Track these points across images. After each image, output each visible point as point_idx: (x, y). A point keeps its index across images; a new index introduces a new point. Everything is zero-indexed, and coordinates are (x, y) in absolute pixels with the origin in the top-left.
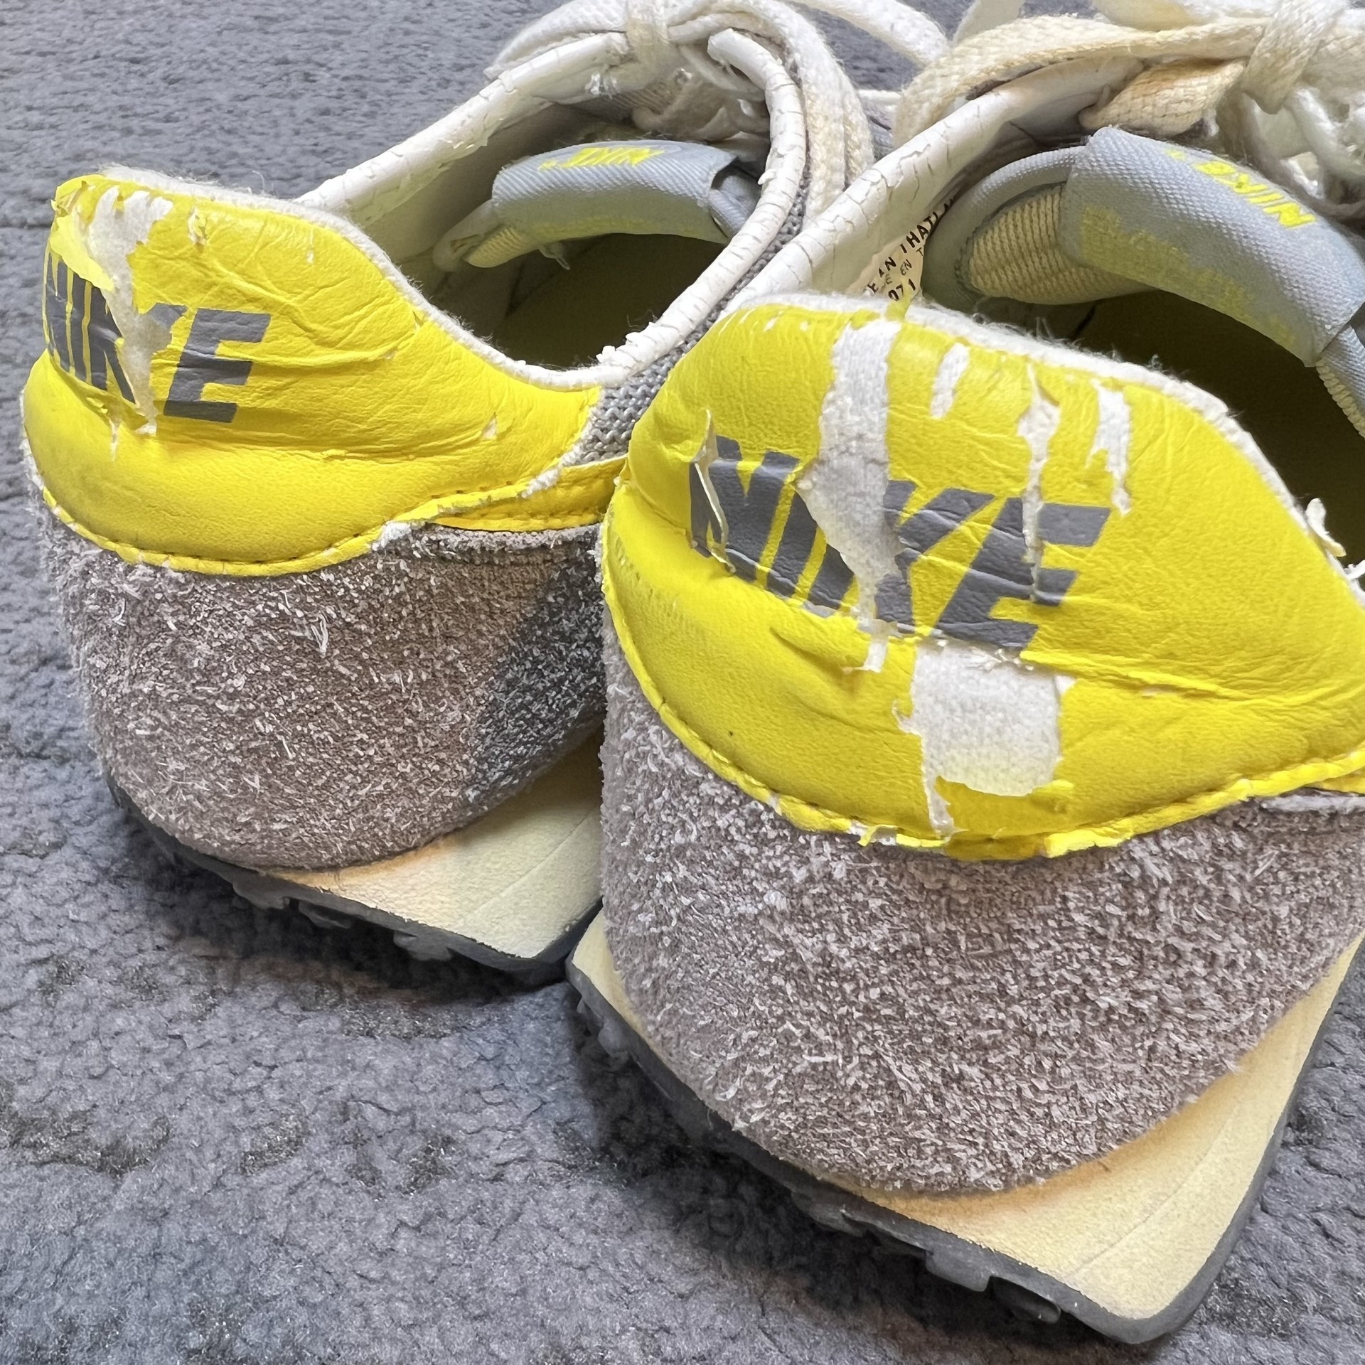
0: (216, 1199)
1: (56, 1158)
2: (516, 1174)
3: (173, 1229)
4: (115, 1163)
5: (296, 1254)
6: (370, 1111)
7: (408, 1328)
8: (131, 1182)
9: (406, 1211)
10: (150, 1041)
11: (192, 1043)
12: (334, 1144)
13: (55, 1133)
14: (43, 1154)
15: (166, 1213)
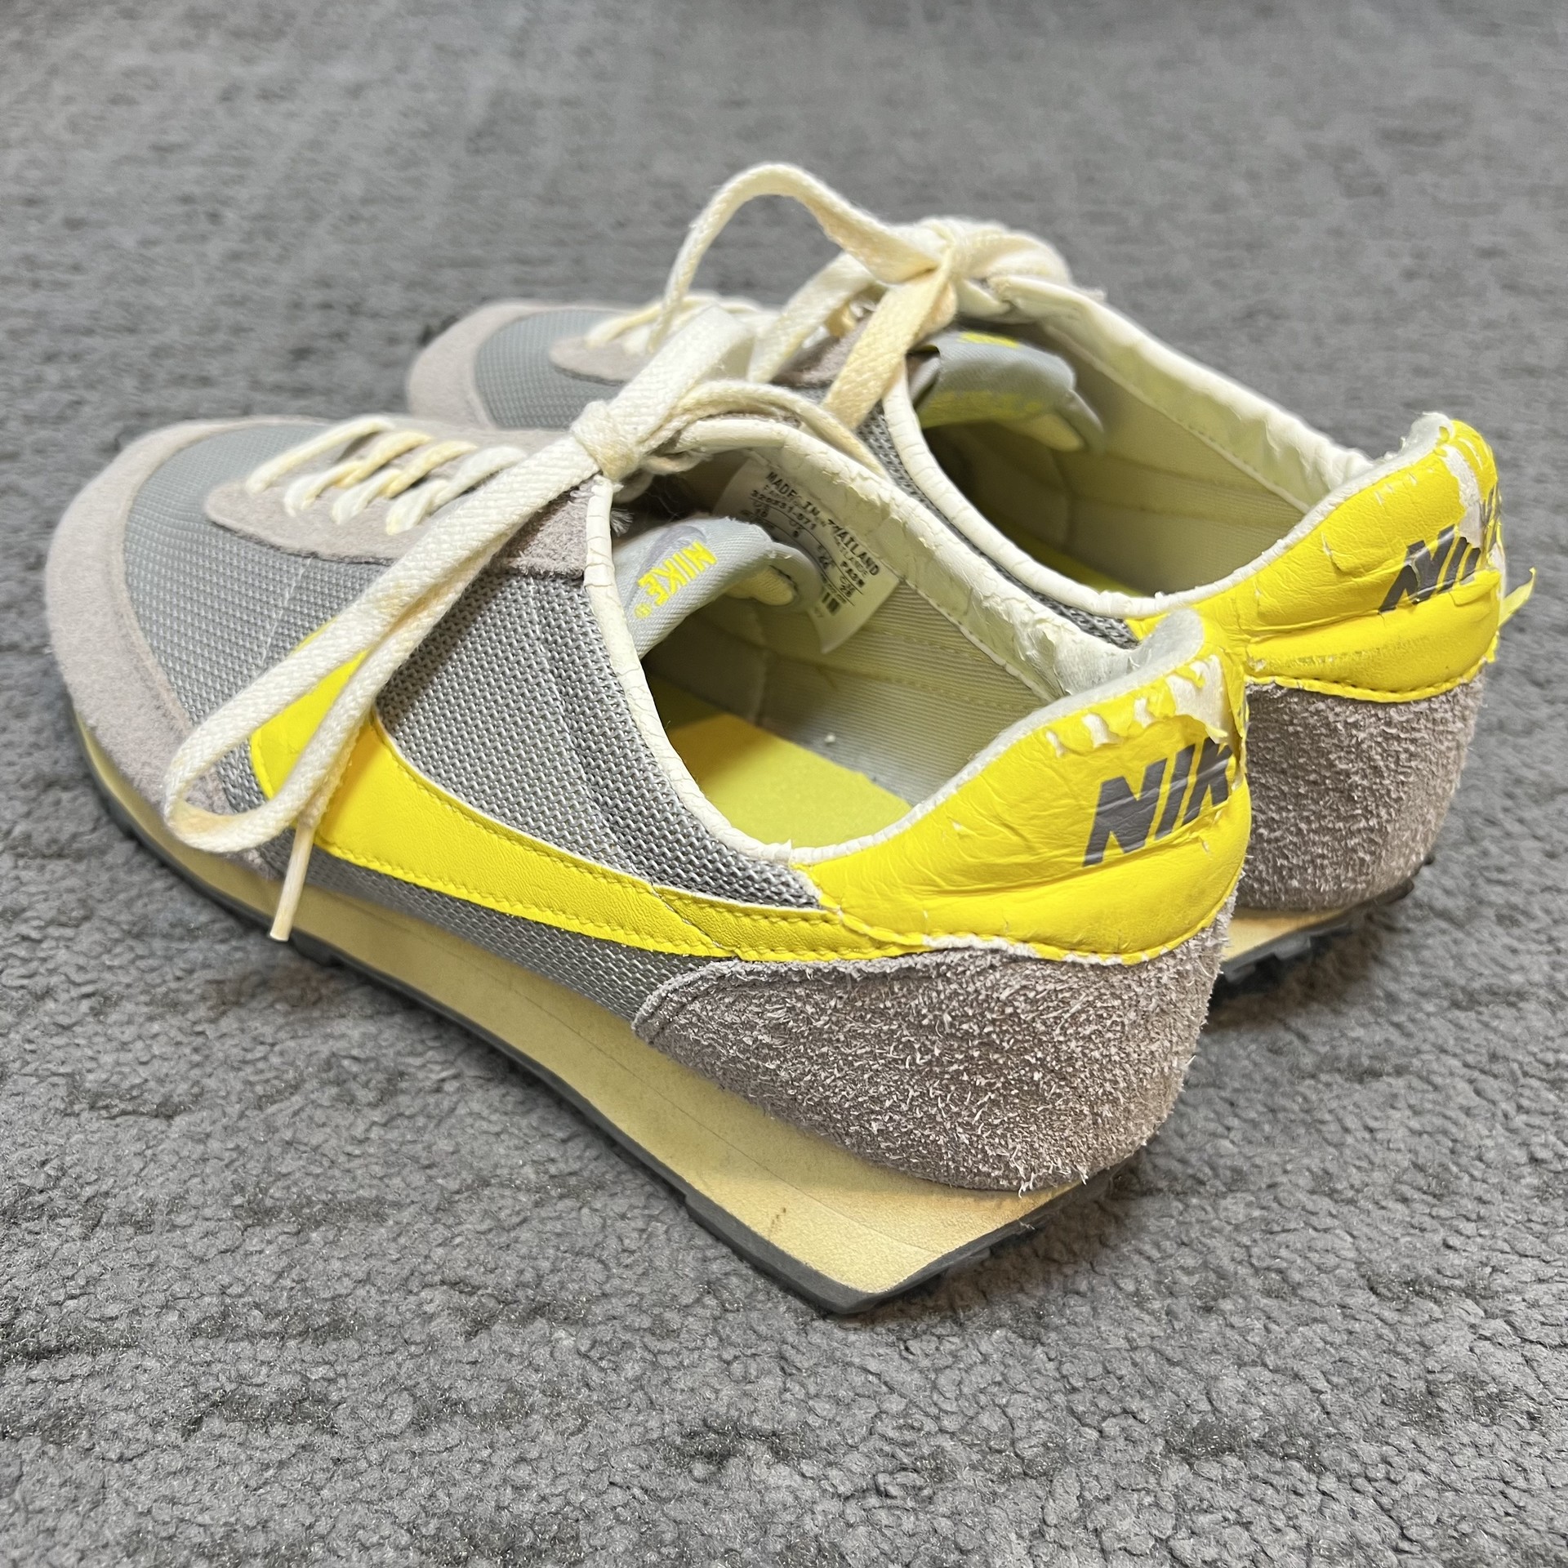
0: (243, 1124)
1: (124, 1113)
2: (450, 1087)
3: (214, 1145)
4: (167, 1112)
5: (302, 1148)
6: (346, 1063)
7: (381, 1179)
8: (180, 1121)
9: (377, 1116)
10: (180, 1038)
11: (211, 1034)
12: (324, 1084)
13: (121, 1098)
14: (115, 1111)
15: (208, 1136)
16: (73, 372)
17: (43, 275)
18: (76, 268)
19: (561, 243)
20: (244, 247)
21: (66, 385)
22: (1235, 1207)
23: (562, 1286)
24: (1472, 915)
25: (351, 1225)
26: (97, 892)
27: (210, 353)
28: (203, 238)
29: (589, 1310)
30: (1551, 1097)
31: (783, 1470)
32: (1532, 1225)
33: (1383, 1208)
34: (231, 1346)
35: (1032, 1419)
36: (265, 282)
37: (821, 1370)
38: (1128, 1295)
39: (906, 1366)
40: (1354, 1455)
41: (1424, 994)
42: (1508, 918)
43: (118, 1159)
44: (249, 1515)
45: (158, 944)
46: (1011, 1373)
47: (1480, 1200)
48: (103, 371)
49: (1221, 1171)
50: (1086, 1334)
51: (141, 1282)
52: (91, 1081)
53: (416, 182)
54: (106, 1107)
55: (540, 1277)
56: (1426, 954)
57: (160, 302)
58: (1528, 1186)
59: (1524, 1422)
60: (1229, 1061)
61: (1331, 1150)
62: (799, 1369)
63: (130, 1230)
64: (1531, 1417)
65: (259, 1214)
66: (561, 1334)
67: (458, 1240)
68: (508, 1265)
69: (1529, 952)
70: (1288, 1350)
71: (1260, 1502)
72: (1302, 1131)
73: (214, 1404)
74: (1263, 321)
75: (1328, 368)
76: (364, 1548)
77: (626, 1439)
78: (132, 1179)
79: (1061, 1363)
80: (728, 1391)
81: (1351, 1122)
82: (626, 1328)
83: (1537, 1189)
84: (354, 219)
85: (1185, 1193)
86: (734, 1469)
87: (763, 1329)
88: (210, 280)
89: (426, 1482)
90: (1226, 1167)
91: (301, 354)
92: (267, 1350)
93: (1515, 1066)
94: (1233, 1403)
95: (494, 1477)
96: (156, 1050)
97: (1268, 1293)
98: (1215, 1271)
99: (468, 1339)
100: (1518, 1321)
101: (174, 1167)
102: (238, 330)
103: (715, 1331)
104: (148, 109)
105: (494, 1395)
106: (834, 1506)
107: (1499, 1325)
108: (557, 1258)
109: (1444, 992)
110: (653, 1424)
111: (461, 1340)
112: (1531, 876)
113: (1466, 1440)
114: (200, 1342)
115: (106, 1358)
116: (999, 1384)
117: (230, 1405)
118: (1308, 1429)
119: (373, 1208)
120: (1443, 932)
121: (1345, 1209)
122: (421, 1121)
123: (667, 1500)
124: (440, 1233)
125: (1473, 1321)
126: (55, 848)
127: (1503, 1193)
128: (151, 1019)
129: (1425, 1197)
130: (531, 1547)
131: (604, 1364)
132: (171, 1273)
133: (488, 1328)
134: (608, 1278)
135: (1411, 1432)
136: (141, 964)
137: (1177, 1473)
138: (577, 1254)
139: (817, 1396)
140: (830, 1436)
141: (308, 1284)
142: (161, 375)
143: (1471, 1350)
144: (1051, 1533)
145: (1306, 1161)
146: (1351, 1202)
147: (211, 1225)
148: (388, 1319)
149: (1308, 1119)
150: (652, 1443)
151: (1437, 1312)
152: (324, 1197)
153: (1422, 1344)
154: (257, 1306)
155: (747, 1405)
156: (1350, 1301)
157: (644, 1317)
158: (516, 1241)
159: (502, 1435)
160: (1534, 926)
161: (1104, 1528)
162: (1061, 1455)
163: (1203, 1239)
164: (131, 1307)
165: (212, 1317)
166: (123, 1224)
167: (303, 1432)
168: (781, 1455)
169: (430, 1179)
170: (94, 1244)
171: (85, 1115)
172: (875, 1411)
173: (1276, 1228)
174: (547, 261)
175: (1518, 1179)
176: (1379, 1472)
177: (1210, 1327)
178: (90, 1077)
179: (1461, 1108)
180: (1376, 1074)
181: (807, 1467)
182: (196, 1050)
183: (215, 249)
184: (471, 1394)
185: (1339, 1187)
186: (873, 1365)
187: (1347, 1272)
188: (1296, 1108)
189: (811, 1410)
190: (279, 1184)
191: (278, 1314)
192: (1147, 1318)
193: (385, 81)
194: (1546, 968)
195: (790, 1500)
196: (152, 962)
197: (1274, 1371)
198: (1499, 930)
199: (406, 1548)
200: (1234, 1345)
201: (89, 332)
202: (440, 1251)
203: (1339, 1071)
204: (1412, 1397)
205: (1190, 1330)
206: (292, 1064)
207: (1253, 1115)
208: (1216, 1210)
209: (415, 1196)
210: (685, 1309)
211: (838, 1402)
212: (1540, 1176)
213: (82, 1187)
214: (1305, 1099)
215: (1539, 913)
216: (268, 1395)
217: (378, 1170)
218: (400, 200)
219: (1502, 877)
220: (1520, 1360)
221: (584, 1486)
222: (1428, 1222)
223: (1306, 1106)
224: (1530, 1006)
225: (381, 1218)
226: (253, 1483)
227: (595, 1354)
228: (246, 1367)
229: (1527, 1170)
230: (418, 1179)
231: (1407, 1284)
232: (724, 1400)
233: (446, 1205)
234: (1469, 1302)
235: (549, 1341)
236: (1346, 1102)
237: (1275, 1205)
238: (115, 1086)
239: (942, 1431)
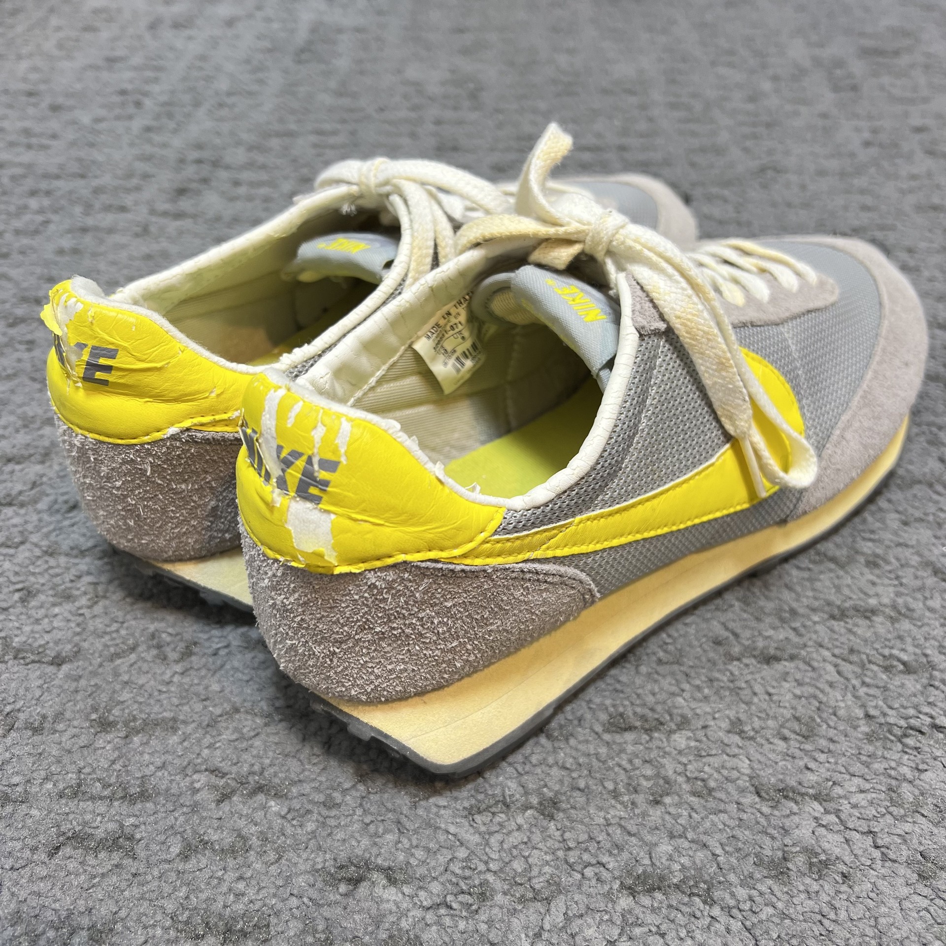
0: (100, 670)
1: (33, 662)
2: (222, 652)
3: (83, 682)
4: (58, 661)
5: (134, 686)
6: (164, 635)
7: (177, 706)
8: (65, 668)
9: (178, 668)
10: (70, 617)
11: (88, 615)
12: (149, 648)
13: (32, 653)
14: (28, 661)
15: (80, 677)
16: (46, 202)
17: (34, 141)
18: (54, 136)
19: (344, 121)
20: (154, 123)
21: (41, 211)
22: (680, 740)
23: (275, 775)
24: (851, 560)
25: (157, 734)
26: (30, 527)
27: (128, 191)
28: (130, 117)
29: (289, 791)
30: (884, 677)
31: (393, 890)
32: (861, 757)
33: (771, 743)
34: (81, 803)
35: (542, 866)
36: (164, 145)
37: (421, 830)
38: (609, 792)
39: (472, 830)
40: (733, 895)
41: (814, 610)
42: (872, 563)
43: (27, 689)
44: (81, 904)
45: (63, 560)
46: (533, 837)
47: (832, 740)
48: (63, 202)
49: (675, 717)
50: (581, 815)
51: (34, 763)
52: (16, 642)
53: (261, 82)
54: (23, 658)
55: (263, 769)
56: (818, 585)
57: (100, 158)
58: (862, 733)
59: (839, 879)
60: (688, 649)
61: (743, 706)
62: (408, 830)
63: (30, 733)
64: (844, 876)
65: (105, 725)
66: (272, 803)
67: (218, 745)
68: (245, 761)
69: (883, 585)
70: (701, 829)
71: (673, 921)
72: (727, 693)
73: (68, 838)
74: (770, 174)
75: (806, 205)
76: (145, 927)
77: (303, 868)
78: (34, 702)
79: (564, 832)
80: (365, 842)
81: (758, 688)
82: (310, 802)
83: (867, 734)
84: (221, 105)
85: (651, 730)
86: (363, 889)
87: (389, 805)
88: (132, 145)
89: (184, 889)
90: (678, 714)
91: (181, 192)
92: (101, 807)
93: (864, 657)
94: (664, 860)
95: (224, 888)
96: (55, 624)
97: (694, 794)
98: (663, 778)
99: (217, 805)
100: (843, 816)
101: (59, 695)
102: (146, 176)
103: (361, 805)
104: (105, 35)
105: (228, 839)
106: (418, 913)
107: (832, 818)
108: (273, 758)
109: (826, 608)
110: (319, 860)
111: (213, 805)
112: (891, 536)
113: (802, 888)
114: (63, 801)
115: (9, 809)
116: (526, 843)
117: (78, 839)
118: (707, 878)
119: (170, 724)
120: (831, 570)
121: (747, 743)
122: (203, 672)
123: (322, 906)
124: (208, 740)
125: (817, 815)
126: (8, 500)
127: (846, 736)
128: (54, 605)
129: (797, 737)
130: (242, 930)
131: (294, 822)
132: (50, 760)
133: (230, 798)
134: (303, 770)
135: (770, 882)
136: (51, 572)
137: (625, 902)
138: (286, 756)
139: (417, 846)
140: (421, 871)
141: (129, 768)
142: (97, 205)
143: (813, 833)
144: (545, 935)
145: (727, 712)
146: (752, 738)
147: (77, 731)
148: (172, 791)
149: (731, 685)
150: (317, 871)
151: (795, 808)
152: (144, 716)
153: (783, 828)
154: (99, 780)
155: (374, 851)
156: (743, 800)
157: (321, 795)
158: (251, 746)
159: (231, 863)
160: (888, 568)
161: (576, 934)
162: (556, 888)
163: (659, 759)
164: (27, 778)
165: (72, 786)
166: (26, 728)
167: (116, 857)
168: (392, 881)
169: (205, 707)
170: (9, 740)
171: (11, 662)
172: (450, 857)
173: (704, 754)
174: (334, 133)
175: (855, 728)
176: (747, 906)
177: (656, 814)
178: (17, 639)
179: (827, 682)
180: (777, 659)
181: (407, 890)
182: (78, 625)
183: (137, 125)
184: (215, 837)
185: (746, 729)
186: (452, 829)
187: (744, 782)
188: (725, 679)
189: (412, 855)
190: (118, 707)
191: (110, 786)
192: (619, 806)
193: (250, 16)
194: (892, 595)
195: (394, 908)
196: (57, 571)
197: (692, 841)
198: (866, 570)
199: (169, 928)
200: (669, 826)
201: (57, 177)
202: (206, 751)
203: (754, 657)
204: (773, 861)
205: (644, 815)
206: (133, 635)
207: (698, 682)
208: (668, 740)
209: (196, 717)
210: (345, 792)
211: (428, 850)
212: (870, 727)
213: (5, 705)
214: (732, 673)
215: (893, 560)
216: (100, 833)
217: (175, 701)
218: (250, 94)
219: (872, 536)
220: (843, 840)
221: (275, 895)
222: (798, 753)
223: (732, 678)
224: (878, 619)
225: (174, 730)
226: (86, 886)
227: (289, 817)
228: (88, 817)
229: (862, 722)
230: (198, 707)
231: (779, 791)
232: (361, 846)
233: (213, 724)
234: (816, 803)
235: (264, 807)
236: (757, 676)
237: (704, 739)
238: (30, 645)
239: (489, 870)
